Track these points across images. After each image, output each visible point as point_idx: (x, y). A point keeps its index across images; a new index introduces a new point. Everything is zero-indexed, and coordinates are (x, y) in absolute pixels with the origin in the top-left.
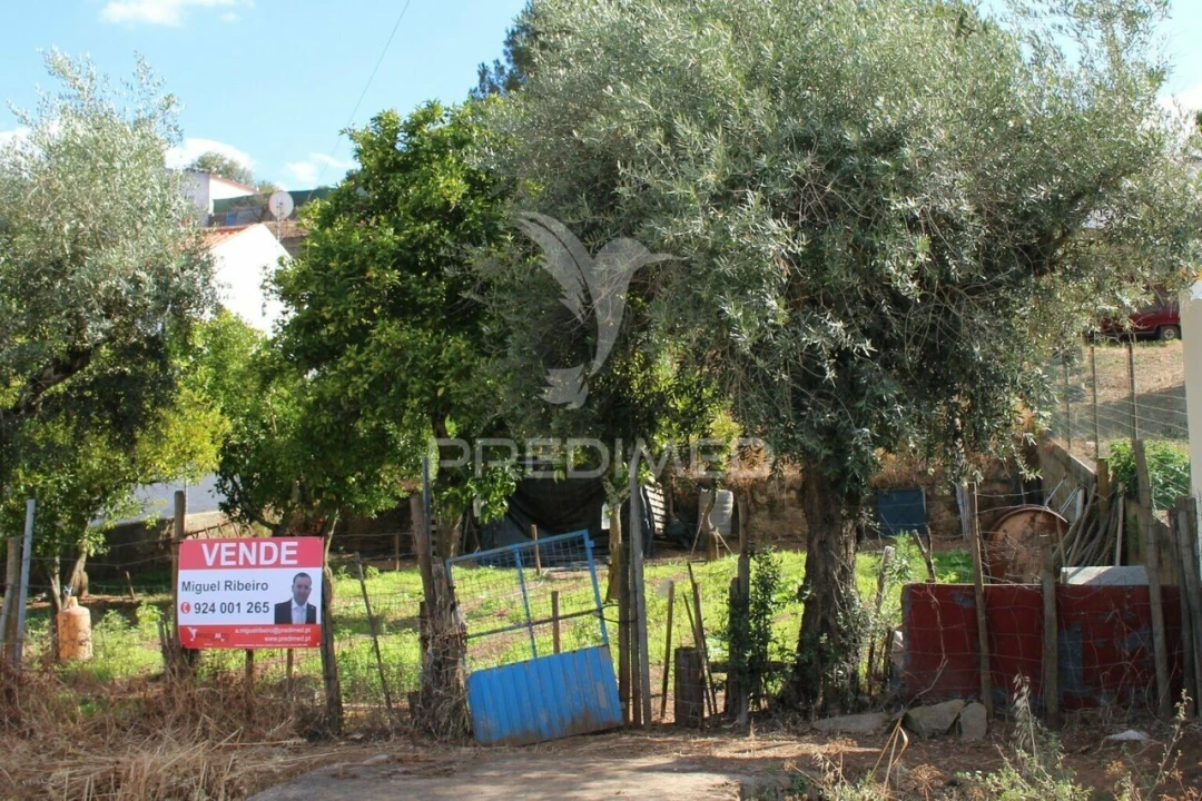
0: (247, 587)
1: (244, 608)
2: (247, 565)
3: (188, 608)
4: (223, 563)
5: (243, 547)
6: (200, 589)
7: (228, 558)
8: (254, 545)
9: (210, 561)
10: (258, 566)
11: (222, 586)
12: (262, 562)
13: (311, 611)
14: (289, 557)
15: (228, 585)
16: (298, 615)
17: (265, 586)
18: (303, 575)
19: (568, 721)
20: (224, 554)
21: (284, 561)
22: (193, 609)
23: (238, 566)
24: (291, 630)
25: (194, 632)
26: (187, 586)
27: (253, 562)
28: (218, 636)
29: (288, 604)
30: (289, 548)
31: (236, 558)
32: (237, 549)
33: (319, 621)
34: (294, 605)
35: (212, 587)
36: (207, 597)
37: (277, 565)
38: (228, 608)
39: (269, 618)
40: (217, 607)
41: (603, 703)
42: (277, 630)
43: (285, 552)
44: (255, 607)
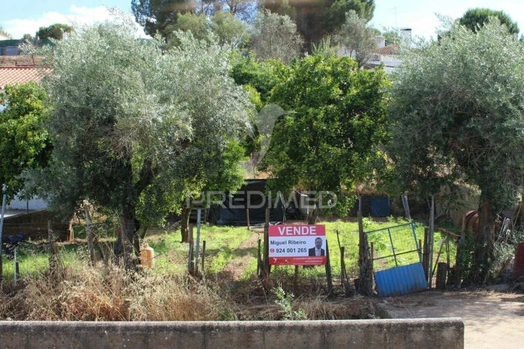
0: (297, 243)
1: (297, 250)
2: (297, 235)
3: (273, 251)
4: (287, 234)
5: (295, 228)
6: (278, 244)
7: (289, 232)
8: (299, 228)
9: (282, 233)
10: (301, 235)
11: (287, 242)
12: (303, 234)
13: (323, 251)
14: (313, 232)
15: (290, 242)
16: (318, 253)
17: (304, 243)
18: (319, 238)
19: (410, 287)
20: (287, 231)
21: (311, 233)
22: (275, 251)
23: (293, 235)
24: (315, 258)
25: (276, 259)
26: (273, 243)
27: (299, 234)
28: (286, 261)
29: (314, 248)
30: (313, 229)
31: (293, 232)
32: (293, 229)
33: (325, 255)
34: (316, 249)
35: (283, 243)
36: (282, 247)
37: (309, 235)
38: (290, 250)
39: (307, 254)
40: (286, 250)
41: (421, 282)
42: (310, 258)
43: (311, 230)
44: (301, 250)
